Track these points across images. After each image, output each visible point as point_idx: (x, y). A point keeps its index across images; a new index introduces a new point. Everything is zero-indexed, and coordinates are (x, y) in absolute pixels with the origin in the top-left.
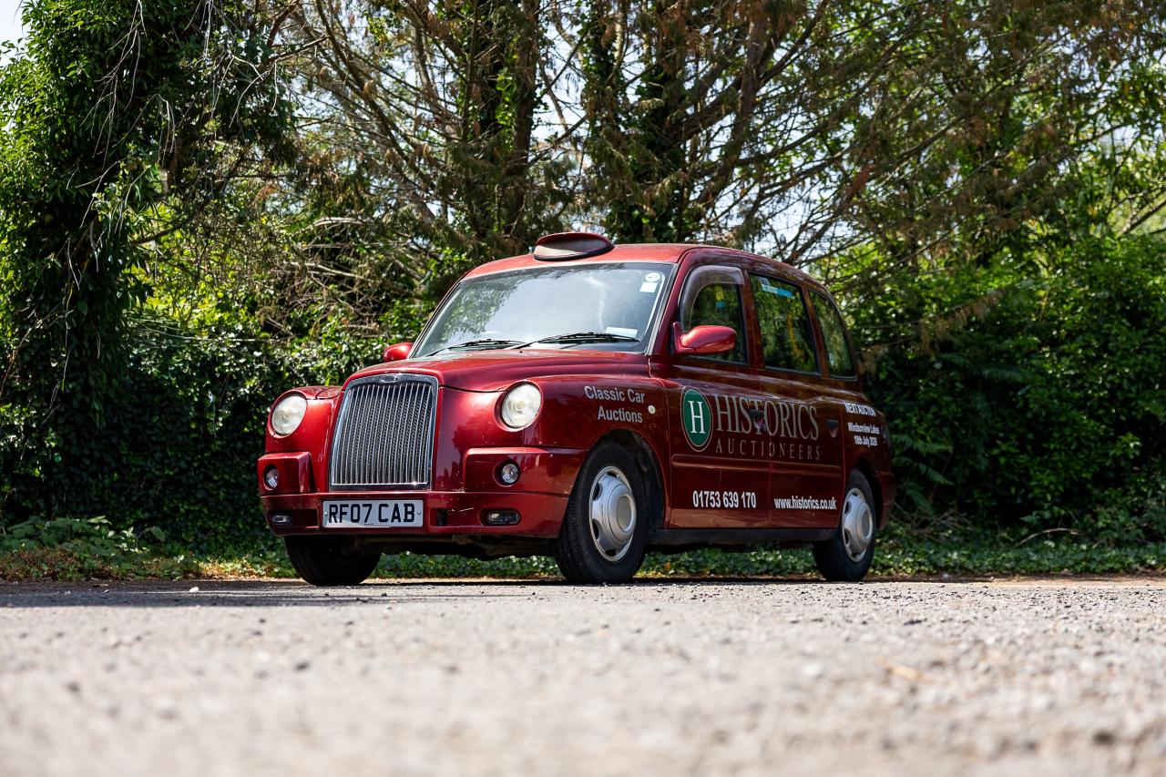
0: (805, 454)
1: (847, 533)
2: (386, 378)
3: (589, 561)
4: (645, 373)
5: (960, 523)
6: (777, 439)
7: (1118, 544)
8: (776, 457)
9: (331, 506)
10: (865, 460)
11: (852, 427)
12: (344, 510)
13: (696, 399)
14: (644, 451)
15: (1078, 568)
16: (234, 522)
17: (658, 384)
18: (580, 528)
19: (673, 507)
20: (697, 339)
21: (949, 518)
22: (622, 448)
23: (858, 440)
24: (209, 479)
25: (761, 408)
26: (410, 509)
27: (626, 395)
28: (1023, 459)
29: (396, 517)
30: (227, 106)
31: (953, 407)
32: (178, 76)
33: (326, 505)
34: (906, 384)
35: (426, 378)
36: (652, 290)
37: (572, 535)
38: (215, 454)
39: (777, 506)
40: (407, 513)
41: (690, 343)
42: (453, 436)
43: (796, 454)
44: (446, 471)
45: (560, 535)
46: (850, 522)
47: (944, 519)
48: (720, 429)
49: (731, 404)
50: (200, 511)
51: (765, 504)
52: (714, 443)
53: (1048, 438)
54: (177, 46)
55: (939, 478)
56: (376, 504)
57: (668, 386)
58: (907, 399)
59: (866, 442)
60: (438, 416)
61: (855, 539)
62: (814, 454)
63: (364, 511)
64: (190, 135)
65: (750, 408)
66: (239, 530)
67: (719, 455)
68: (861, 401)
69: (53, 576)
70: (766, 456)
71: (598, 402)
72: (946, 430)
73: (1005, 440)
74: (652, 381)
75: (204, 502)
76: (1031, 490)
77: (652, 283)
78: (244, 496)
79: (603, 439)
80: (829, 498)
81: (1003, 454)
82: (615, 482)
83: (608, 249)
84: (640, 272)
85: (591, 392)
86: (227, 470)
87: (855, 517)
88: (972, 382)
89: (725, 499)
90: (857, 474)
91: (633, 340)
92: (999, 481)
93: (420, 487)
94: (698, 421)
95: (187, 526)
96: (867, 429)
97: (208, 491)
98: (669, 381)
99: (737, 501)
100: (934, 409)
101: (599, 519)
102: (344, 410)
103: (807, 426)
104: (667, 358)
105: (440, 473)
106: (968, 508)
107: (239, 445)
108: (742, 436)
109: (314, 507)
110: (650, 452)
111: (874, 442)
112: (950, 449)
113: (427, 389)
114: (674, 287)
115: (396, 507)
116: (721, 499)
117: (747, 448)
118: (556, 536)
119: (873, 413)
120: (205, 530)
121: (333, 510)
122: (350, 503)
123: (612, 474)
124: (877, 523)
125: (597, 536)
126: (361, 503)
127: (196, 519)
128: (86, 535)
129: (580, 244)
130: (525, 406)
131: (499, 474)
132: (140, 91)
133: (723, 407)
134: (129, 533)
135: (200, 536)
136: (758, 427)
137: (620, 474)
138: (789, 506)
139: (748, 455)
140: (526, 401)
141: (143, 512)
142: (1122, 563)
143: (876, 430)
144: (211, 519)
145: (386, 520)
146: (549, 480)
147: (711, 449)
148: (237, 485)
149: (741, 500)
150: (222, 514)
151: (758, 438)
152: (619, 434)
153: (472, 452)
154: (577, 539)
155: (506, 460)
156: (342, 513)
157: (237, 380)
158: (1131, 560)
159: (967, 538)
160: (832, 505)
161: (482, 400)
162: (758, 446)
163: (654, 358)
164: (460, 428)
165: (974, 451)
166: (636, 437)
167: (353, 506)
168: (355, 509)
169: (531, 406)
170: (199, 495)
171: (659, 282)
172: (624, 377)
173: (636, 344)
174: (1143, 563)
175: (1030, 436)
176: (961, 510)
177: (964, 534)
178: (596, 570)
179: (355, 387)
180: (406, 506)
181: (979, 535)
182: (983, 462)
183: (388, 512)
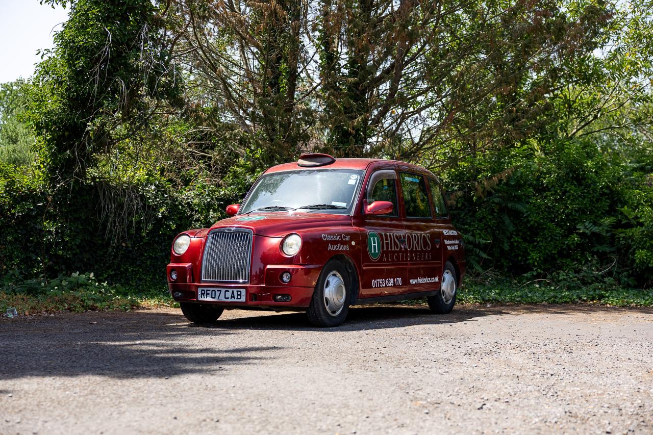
0: (424, 257)
1: (443, 291)
2: (228, 230)
3: (324, 317)
4: (350, 225)
5: (495, 275)
6: (412, 252)
7: (569, 289)
8: (411, 260)
9: (202, 290)
10: (452, 256)
11: (446, 242)
12: (208, 292)
13: (374, 236)
14: (350, 263)
15: (550, 301)
16: (154, 275)
17: (357, 230)
18: (320, 302)
19: (363, 288)
20: (374, 207)
21: (490, 273)
22: (338, 262)
23: (449, 248)
24: (143, 255)
25: (404, 237)
26: (239, 293)
27: (341, 238)
28: (525, 245)
29: (233, 297)
30: (152, 82)
31: (493, 221)
32: (127, 67)
33: (200, 290)
34: (470, 209)
35: (247, 230)
36: (354, 183)
37: (316, 306)
38: (145, 244)
39: (411, 283)
40: (238, 295)
41: (371, 210)
42: (260, 257)
43: (420, 258)
44: (256, 272)
45: (310, 306)
46: (444, 286)
47: (487, 272)
48: (385, 249)
49: (390, 236)
50: (138, 270)
51: (406, 282)
52: (382, 256)
53: (537, 234)
54: (127, 53)
55: (485, 256)
56: (223, 290)
57: (361, 231)
58: (471, 216)
59: (453, 248)
60: (253, 249)
61: (447, 295)
62: (429, 257)
63: (218, 293)
64: (133, 94)
65: (399, 238)
66: (157, 279)
67: (385, 262)
68: (450, 229)
69: (69, 309)
70: (407, 260)
71: (328, 242)
73: (517, 235)
74: (353, 229)
75: (140, 266)
76: (528, 260)
77: (353, 180)
78: (159, 263)
79: (332, 258)
80: (435, 277)
81: (516, 242)
82: (336, 279)
83: (333, 162)
84: (348, 174)
85: (325, 237)
86: (151, 251)
87: (447, 284)
88: (503, 209)
89: (387, 282)
90: (449, 263)
91: (344, 208)
92: (513, 254)
93: (244, 283)
94: (375, 247)
95: (132, 278)
96: (453, 242)
97: (142, 261)
98: (361, 229)
99: (393, 282)
100: (484, 221)
101: (328, 297)
102: (208, 245)
103: (425, 243)
104: (361, 217)
105: (254, 273)
106: (498, 267)
107: (157, 239)
108: (396, 252)
109: (193, 290)
110: (352, 264)
111: (456, 247)
112: (491, 242)
113: (247, 235)
114: (364, 182)
115: (233, 292)
116: (385, 282)
117: (398, 257)
118: (308, 306)
119: (456, 234)
120: (140, 280)
121: (203, 292)
122: (211, 289)
123: (335, 275)
124: (458, 285)
125: (327, 305)
126: (216, 289)
127: (136, 274)
128: (84, 285)
129: (319, 159)
130: (294, 245)
131: (282, 277)
132: (110, 73)
133: (387, 239)
134: (105, 284)
135: (138, 282)
136: (403, 247)
137: (338, 275)
138: (417, 282)
139: (398, 260)
140: (295, 242)
141: (112, 271)
142: (571, 299)
143: (457, 242)
144: (144, 274)
145: (228, 298)
146: (305, 277)
147: (381, 260)
148: (156, 258)
149: (394, 282)
150: (149, 272)
151: (403, 252)
152: (338, 256)
153: (269, 266)
154: (318, 308)
155: (285, 271)
156: (207, 294)
157: (156, 209)
158: (575, 297)
159: (499, 282)
160: (437, 279)
161: (273, 241)
162: (403, 256)
163: (354, 217)
164: (264, 253)
165: (503, 242)
166: (346, 257)
167: (213, 291)
168: (214, 292)
169: (297, 244)
170: (138, 263)
171: (357, 179)
172: (340, 228)
173: (346, 210)
174: (580, 298)
175: (528, 233)
176: (495, 268)
177: (496, 280)
178: (327, 321)
179: (213, 233)
180: (238, 291)
181: (504, 280)
182: (506, 247)
183: (229, 295)
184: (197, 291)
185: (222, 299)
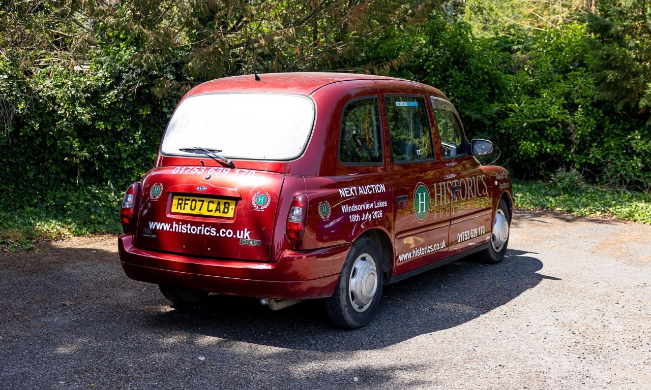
107: (16, 141)
150: (9, 181)
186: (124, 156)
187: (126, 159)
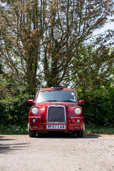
5: (94, 125)
28: (103, 116)
29: (61, 127)
31: (93, 110)
33: (47, 125)
40: (63, 127)
53: (106, 113)
55: (92, 119)
56: (57, 125)
60: (66, 112)
63: (55, 126)
72: (92, 113)
73: (100, 114)
81: (100, 116)
88: (96, 106)
91: (74, 101)
92: (99, 119)
100: (91, 110)
106: (95, 123)
112: (93, 115)
113: (63, 107)
121: (49, 126)
122: (52, 125)
126: (54, 125)
131: (77, 121)
153: (72, 117)
156: (51, 127)
159: (96, 127)
165: (96, 115)
168: (53, 126)
175: (104, 113)
182: (97, 117)
183: (59, 127)
184: (46, 126)
185: (57, 128)
186: (23, 119)
187: (23, 120)
